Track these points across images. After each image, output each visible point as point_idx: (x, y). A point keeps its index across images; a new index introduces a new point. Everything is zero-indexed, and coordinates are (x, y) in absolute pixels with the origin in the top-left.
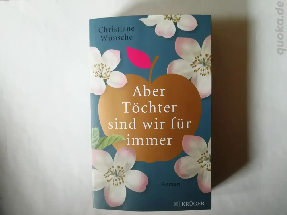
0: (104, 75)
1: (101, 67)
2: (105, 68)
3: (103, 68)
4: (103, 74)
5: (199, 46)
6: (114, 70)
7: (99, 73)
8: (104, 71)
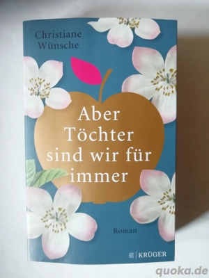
0: (42, 93)
1: (38, 82)
2: (44, 84)
3: (40, 83)
4: (40, 91)
5: (162, 58)
6: (55, 87)
7: (36, 90)
8: (42, 87)
